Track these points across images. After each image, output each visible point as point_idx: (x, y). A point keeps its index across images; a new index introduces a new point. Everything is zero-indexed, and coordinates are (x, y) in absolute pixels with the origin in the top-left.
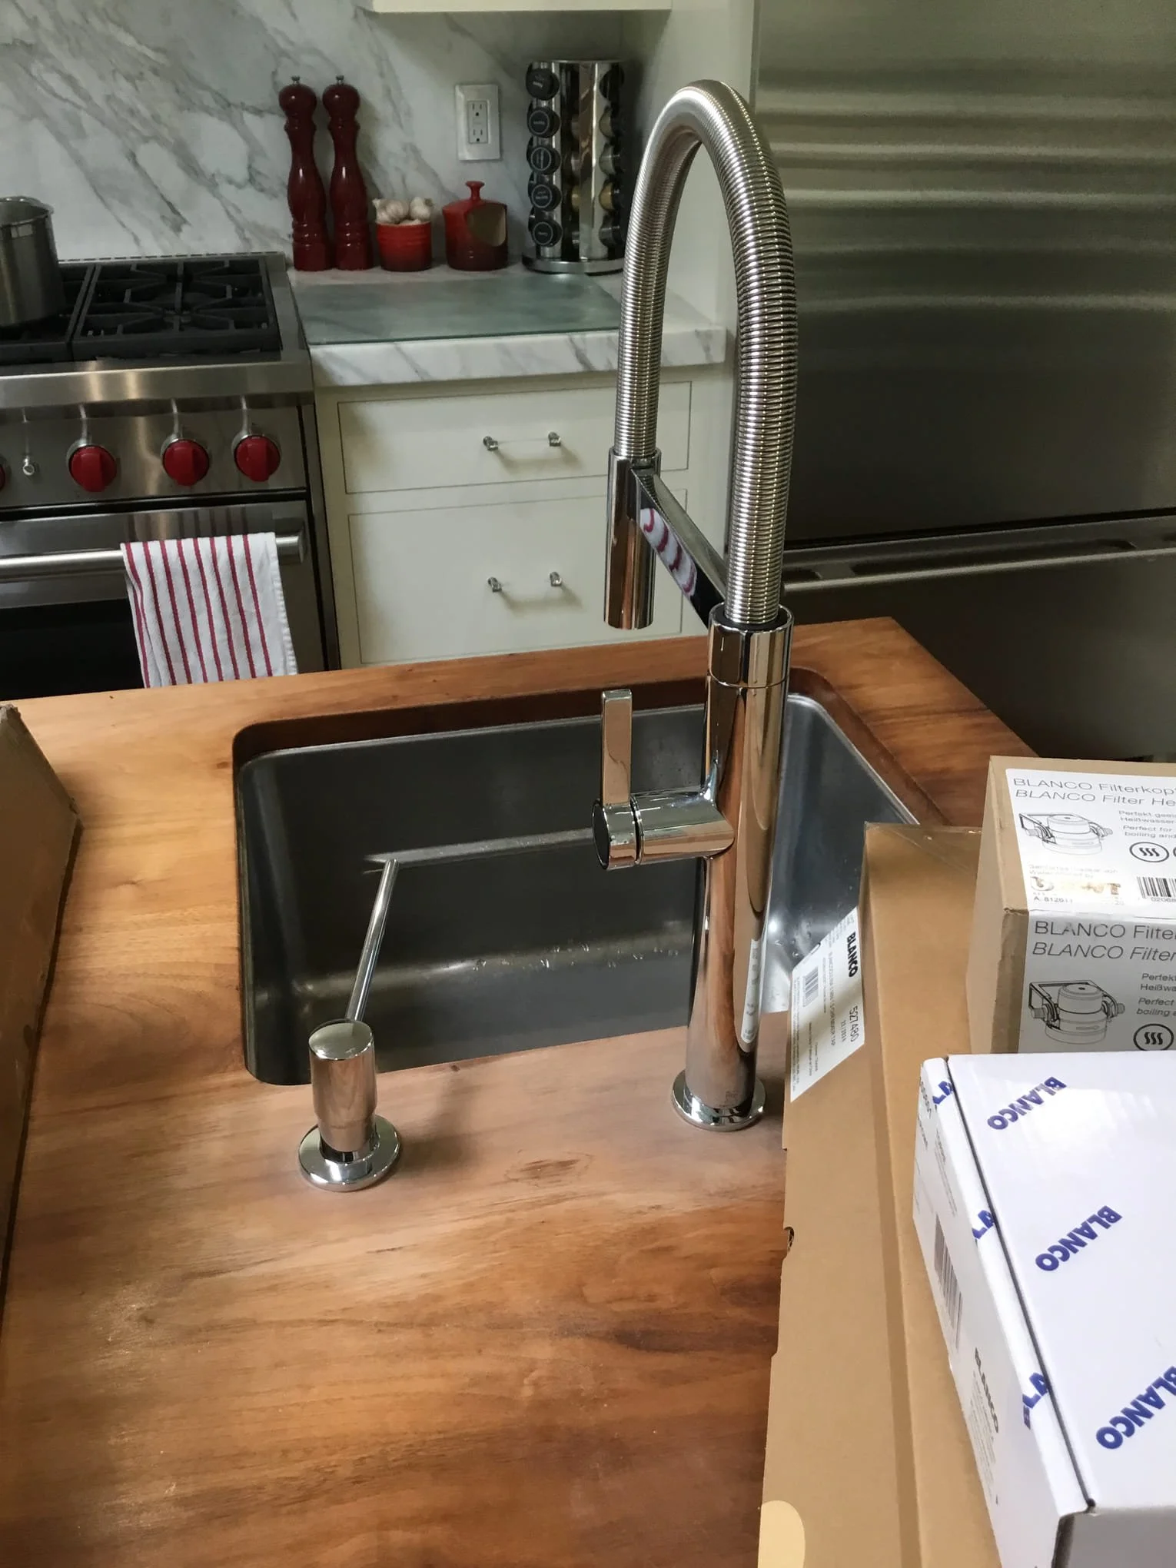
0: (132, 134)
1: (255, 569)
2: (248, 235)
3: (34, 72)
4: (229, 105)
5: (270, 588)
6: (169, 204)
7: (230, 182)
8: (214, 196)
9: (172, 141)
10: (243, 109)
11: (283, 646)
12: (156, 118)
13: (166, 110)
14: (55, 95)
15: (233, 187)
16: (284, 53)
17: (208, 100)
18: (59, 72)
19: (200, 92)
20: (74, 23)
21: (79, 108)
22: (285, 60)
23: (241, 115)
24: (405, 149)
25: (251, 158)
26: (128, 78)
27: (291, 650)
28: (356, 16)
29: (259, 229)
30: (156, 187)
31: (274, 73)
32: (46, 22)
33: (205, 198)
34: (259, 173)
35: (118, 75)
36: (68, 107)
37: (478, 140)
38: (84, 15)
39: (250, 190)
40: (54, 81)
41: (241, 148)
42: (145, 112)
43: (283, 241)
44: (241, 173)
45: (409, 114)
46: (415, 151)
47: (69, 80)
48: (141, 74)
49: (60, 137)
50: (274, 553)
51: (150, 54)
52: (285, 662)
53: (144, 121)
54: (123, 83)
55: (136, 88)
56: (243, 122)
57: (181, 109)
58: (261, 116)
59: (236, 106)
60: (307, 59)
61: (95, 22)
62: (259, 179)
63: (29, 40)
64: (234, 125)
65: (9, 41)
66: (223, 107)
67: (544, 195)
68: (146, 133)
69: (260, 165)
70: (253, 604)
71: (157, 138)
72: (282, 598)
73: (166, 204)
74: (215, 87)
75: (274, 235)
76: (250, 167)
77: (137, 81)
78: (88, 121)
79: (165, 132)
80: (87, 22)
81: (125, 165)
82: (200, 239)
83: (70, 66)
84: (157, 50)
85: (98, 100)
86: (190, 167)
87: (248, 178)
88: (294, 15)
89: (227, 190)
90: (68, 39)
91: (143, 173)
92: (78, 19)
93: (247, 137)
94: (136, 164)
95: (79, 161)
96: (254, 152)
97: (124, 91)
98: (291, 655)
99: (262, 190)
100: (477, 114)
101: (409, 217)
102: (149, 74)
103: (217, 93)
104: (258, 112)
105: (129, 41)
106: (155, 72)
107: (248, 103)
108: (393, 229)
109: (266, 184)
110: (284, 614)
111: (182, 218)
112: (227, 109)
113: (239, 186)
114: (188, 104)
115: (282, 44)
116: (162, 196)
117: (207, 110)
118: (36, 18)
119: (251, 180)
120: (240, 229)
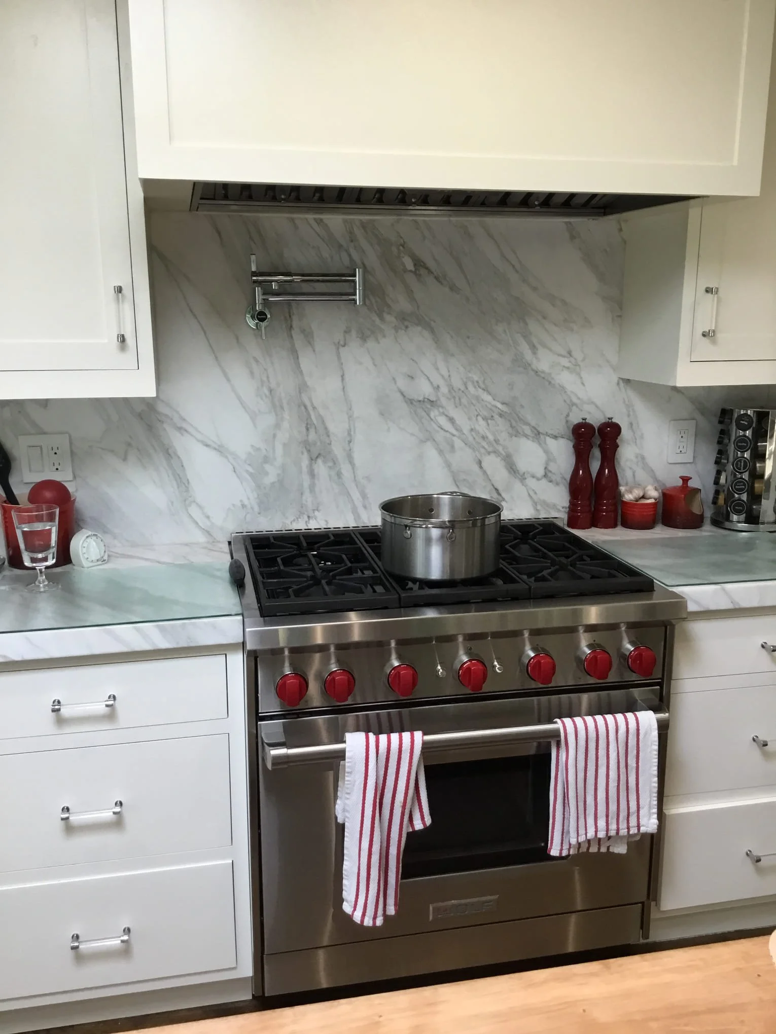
0: (482, 450)
1: (641, 737)
2: (539, 507)
3: (432, 416)
4: (539, 433)
5: (649, 750)
6: (496, 490)
7: (533, 477)
8: (523, 485)
9: (503, 453)
10: (547, 436)
11: (650, 791)
12: (497, 441)
13: (503, 437)
14: (442, 429)
15: (534, 480)
16: (574, 404)
17: (528, 431)
18: (446, 416)
19: (524, 427)
20: (460, 389)
21: (454, 435)
22: (574, 407)
23: (545, 439)
24: (637, 457)
25: (547, 464)
26: (485, 419)
27: (656, 793)
28: (618, 384)
29: (545, 504)
30: (490, 480)
31: (568, 415)
32: (444, 389)
33: (518, 486)
34: (550, 472)
35: (479, 418)
36: (448, 435)
37: (681, 451)
38: (465, 385)
39: (544, 481)
40: (442, 421)
41: (542, 457)
42: (491, 437)
43: (559, 511)
44: (540, 472)
45: (642, 437)
46: (643, 458)
47: (451, 420)
48: (492, 416)
49: (441, 452)
50: (655, 726)
51: (499, 405)
52: (650, 802)
53: (489, 443)
54: (482, 422)
55: (488, 424)
56: (545, 443)
57: (511, 435)
58: (556, 440)
59: (543, 434)
60: (587, 407)
61: (471, 389)
62: (549, 474)
63: (433, 398)
64: (540, 444)
65: (421, 398)
66: (536, 435)
67: (742, 485)
68: (490, 449)
69: (552, 467)
70: (635, 760)
71: (495, 452)
72: (657, 757)
73: (494, 490)
74: (533, 423)
75: (554, 507)
76: (546, 468)
77: (489, 421)
78: (458, 443)
79: (500, 449)
80: (467, 389)
81: (476, 468)
82: (511, 510)
83: (453, 412)
84: (503, 403)
85: (466, 431)
86: (512, 468)
87: (544, 474)
88: (583, 384)
89: (531, 482)
90: (454, 397)
91: (485, 472)
92: (463, 388)
93: (546, 452)
94: (481, 467)
95: (448, 465)
96: (550, 459)
97: (481, 426)
98: (655, 797)
99: (551, 481)
100: (682, 437)
101: (643, 497)
102: (496, 417)
103: (533, 427)
104: (555, 437)
105: (488, 398)
106: (501, 415)
107: (550, 432)
108: (635, 504)
109: (553, 478)
110: (656, 768)
111: (502, 498)
112: (537, 435)
113: (538, 479)
114: (516, 433)
115: (575, 400)
116: (493, 485)
117: (526, 436)
118: (438, 386)
119: (545, 476)
120: (535, 504)
